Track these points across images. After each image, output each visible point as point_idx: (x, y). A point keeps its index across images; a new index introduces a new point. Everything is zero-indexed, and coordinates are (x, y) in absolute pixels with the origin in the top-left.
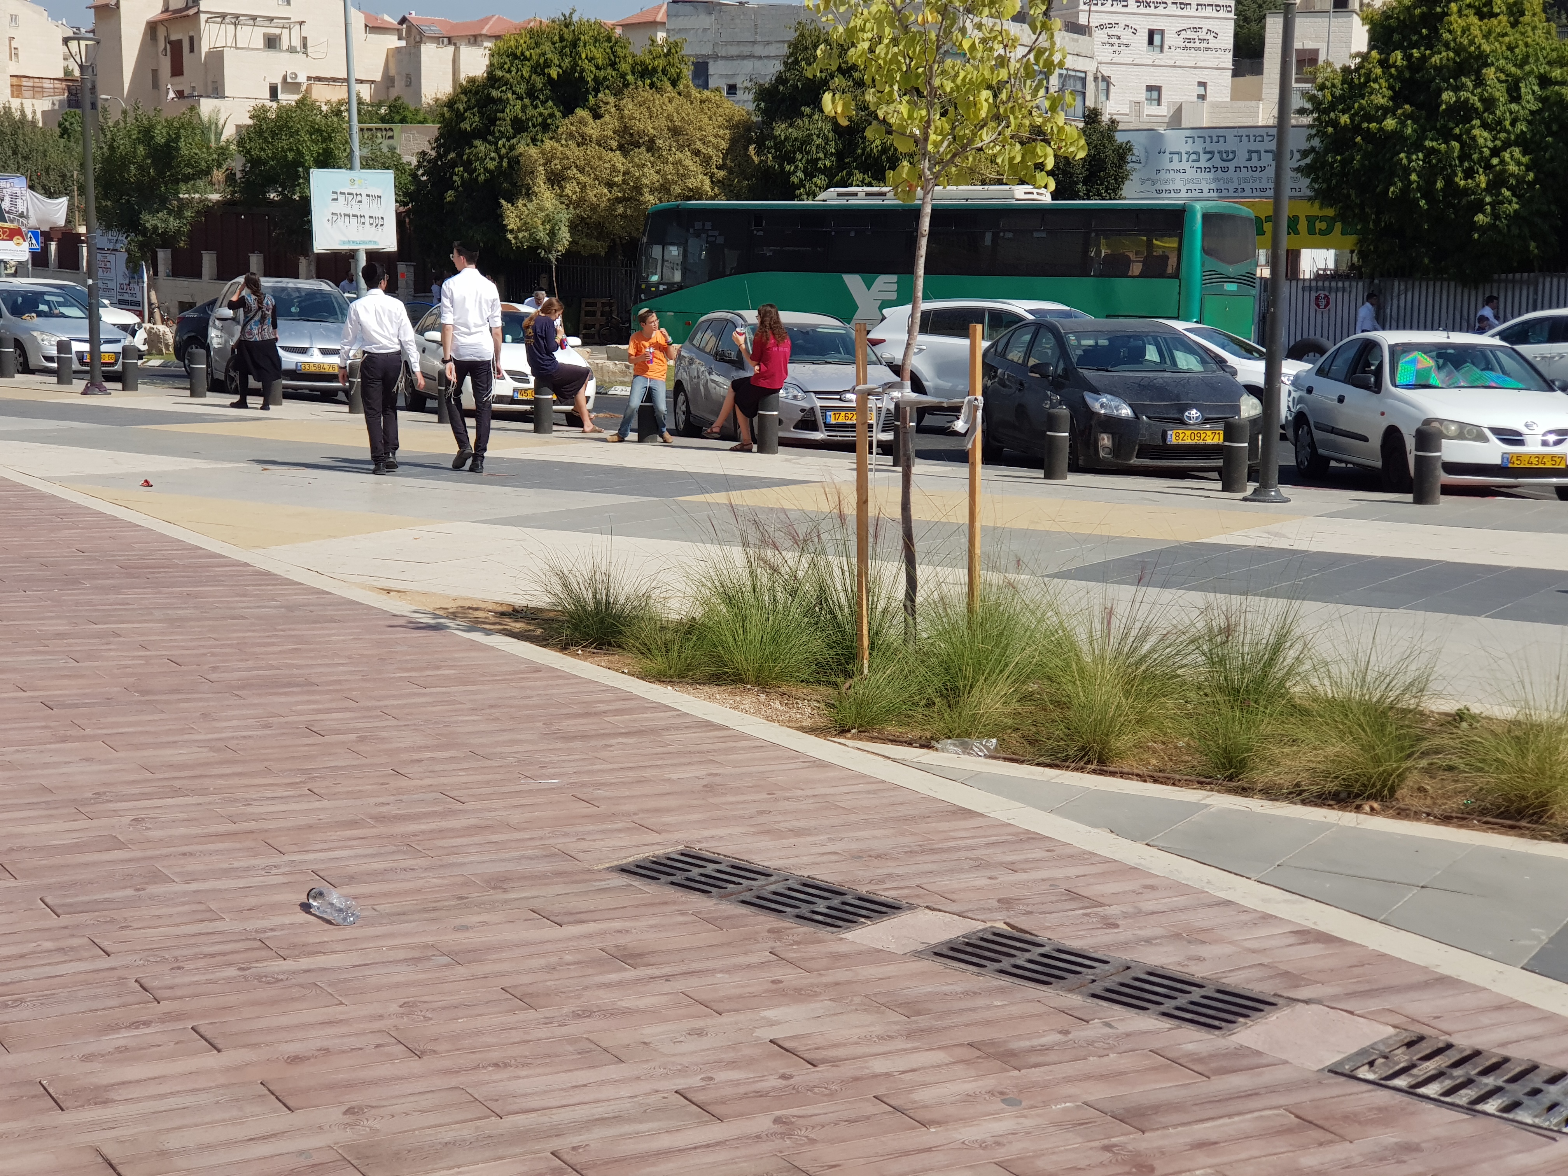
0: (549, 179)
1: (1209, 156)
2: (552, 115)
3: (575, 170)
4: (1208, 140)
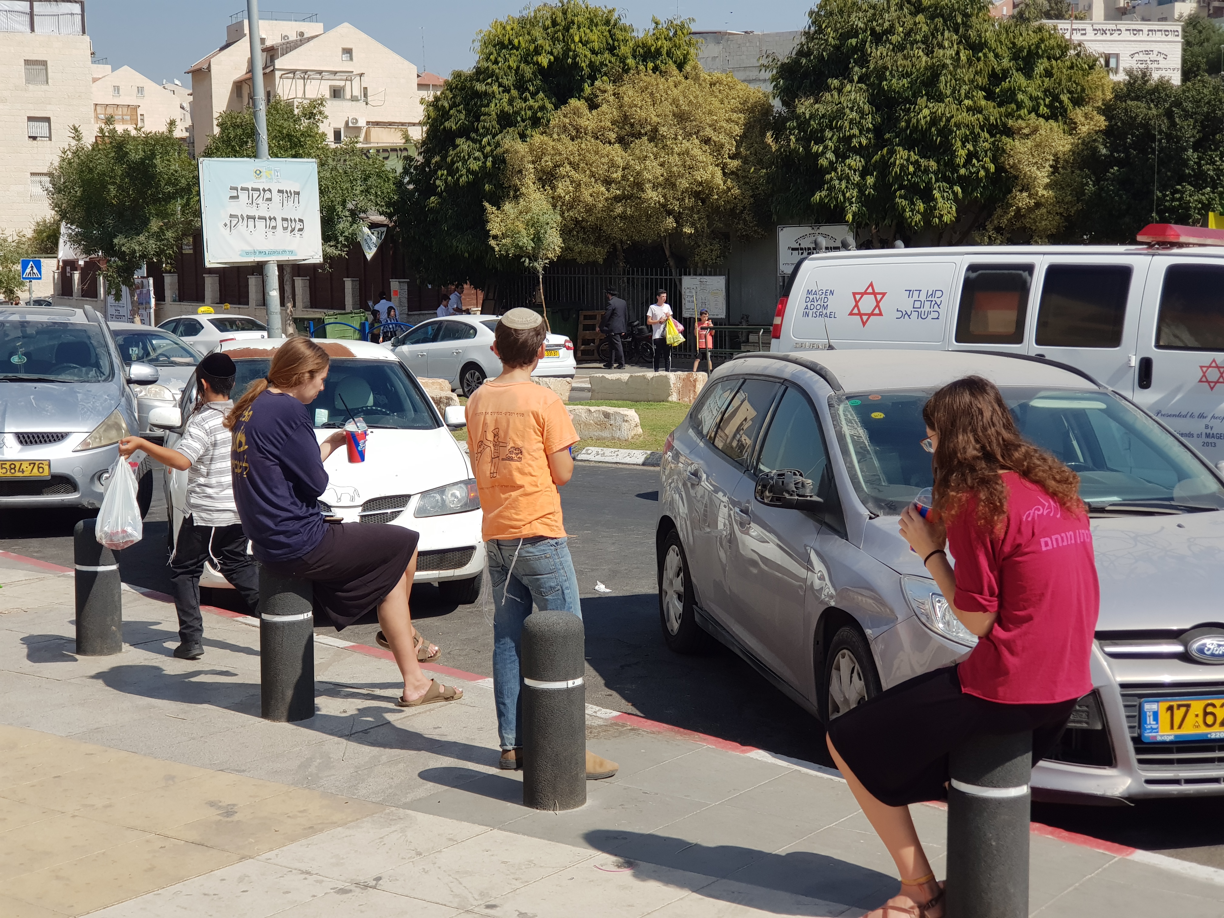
0: (540, 179)
2: (542, 108)
3: (568, 168)
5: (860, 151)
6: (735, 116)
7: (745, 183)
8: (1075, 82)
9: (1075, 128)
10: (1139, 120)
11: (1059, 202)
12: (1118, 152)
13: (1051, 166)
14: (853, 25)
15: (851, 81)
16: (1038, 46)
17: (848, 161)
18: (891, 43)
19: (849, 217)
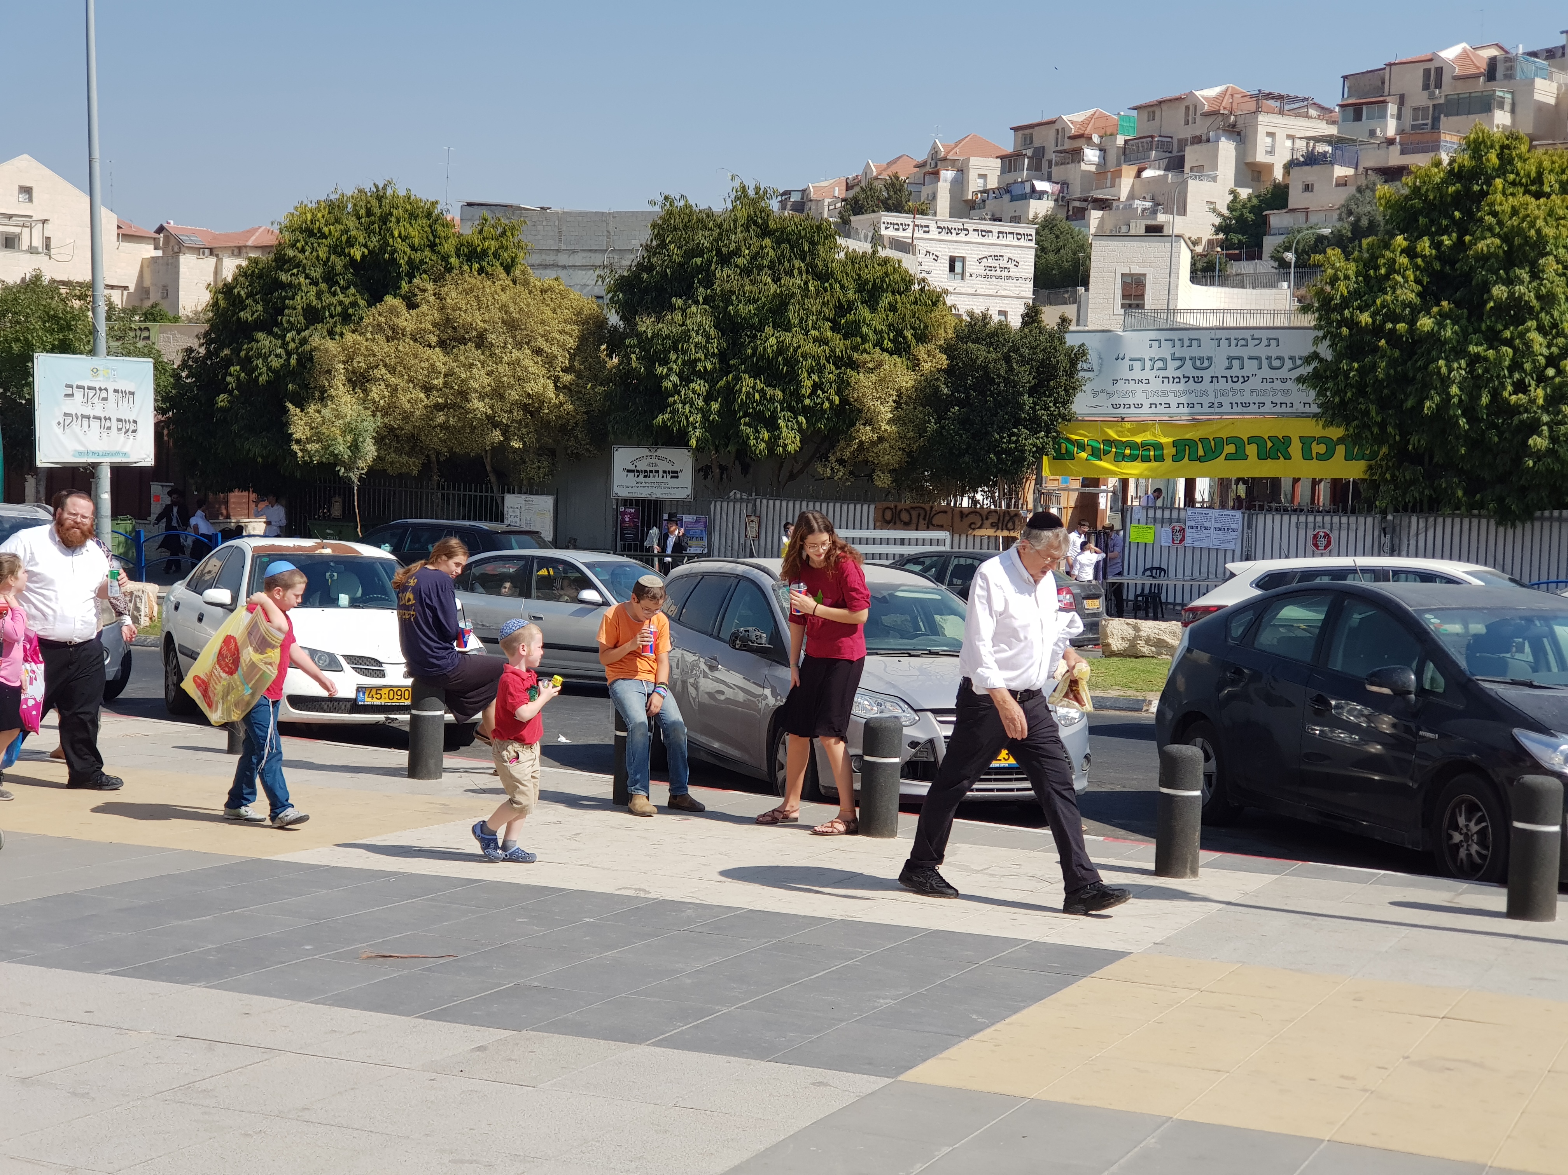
0: (351, 381)
1: (1178, 363)
4: (1178, 343)
5: (704, 375)
6: (569, 328)
7: (579, 398)
8: (918, 318)
9: (918, 365)
10: (979, 362)
11: (901, 437)
12: (959, 392)
13: (894, 401)
14: (698, 244)
15: (696, 302)
16: (883, 281)
17: (692, 385)
18: (737, 266)
19: (693, 442)
